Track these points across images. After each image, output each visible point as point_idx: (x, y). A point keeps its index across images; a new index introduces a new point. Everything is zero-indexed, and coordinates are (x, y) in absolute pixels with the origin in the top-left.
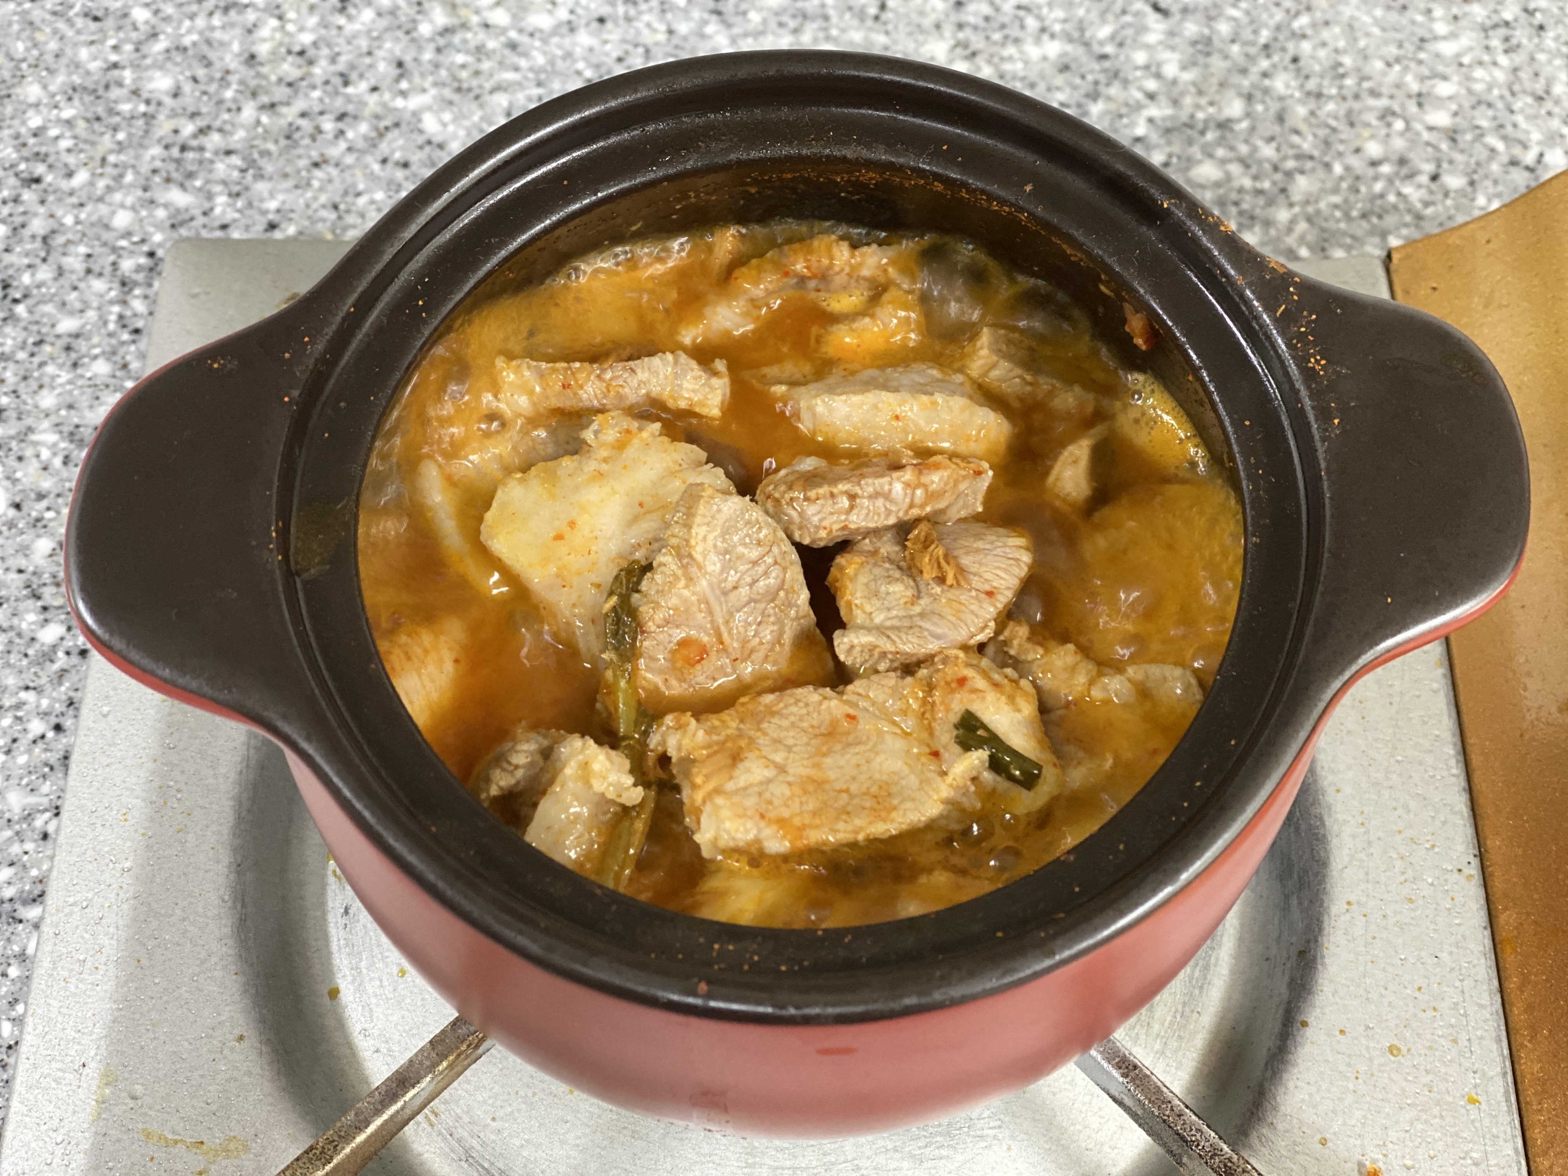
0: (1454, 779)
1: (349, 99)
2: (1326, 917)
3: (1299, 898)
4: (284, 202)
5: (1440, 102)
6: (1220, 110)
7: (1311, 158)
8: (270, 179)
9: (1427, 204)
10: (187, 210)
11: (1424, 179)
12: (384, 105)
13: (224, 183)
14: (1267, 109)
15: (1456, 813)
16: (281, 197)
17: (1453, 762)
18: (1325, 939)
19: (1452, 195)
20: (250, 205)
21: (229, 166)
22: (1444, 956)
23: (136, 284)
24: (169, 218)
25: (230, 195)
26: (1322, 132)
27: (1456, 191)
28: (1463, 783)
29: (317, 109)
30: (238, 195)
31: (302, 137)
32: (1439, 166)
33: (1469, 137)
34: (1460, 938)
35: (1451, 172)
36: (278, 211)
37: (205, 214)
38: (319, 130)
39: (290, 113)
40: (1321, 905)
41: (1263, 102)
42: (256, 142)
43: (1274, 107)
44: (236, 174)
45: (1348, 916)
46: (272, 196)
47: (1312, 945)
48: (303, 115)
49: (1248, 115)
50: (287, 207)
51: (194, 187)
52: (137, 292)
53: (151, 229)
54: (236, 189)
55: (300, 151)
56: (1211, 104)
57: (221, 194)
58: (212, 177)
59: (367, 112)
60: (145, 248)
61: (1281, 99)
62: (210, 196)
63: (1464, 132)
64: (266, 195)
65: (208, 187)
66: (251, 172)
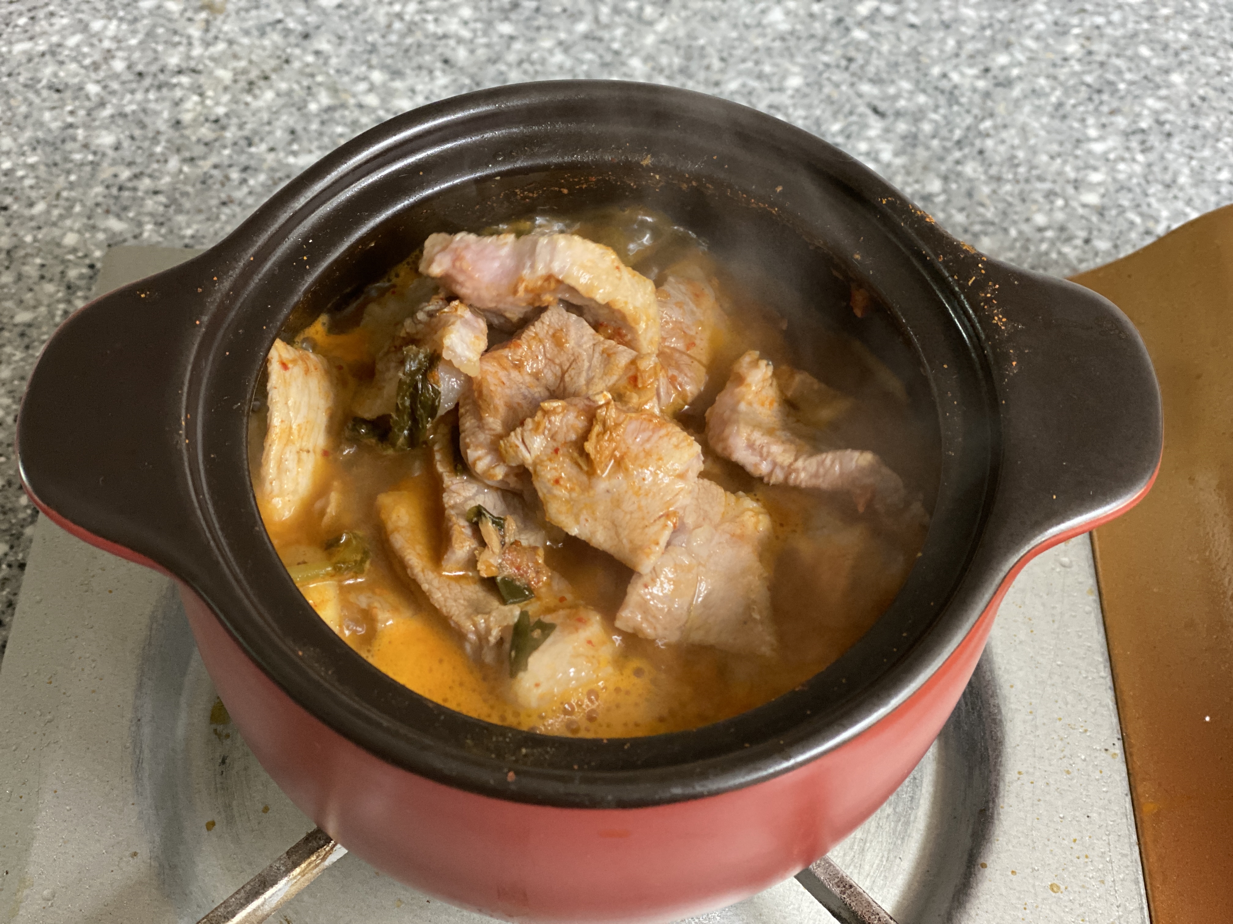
0: (1102, 681)
1: (251, 156)
2: (1002, 784)
3: (980, 769)
4: (197, 231)
5: (1092, 187)
6: (924, 187)
7: (992, 224)
8: (188, 212)
9: (1081, 261)
10: (121, 233)
11: (1079, 242)
12: (279, 162)
13: (151, 214)
14: (959, 187)
15: (1103, 706)
16: (195, 227)
17: (1101, 667)
18: (1001, 800)
19: (1101, 254)
20: (171, 231)
21: (156, 203)
22: (1094, 815)
23: (79, 288)
24: (107, 239)
25: (156, 224)
26: (1001, 206)
27: (1104, 252)
28: (1110, 683)
29: (226, 162)
30: (162, 224)
31: (214, 183)
32: (1090, 232)
33: (1114, 212)
34: (1106, 802)
35: (1100, 238)
36: (193, 237)
37: (135, 237)
38: (227, 178)
39: (205, 165)
40: (998, 775)
41: (956, 182)
42: (179, 186)
43: (965, 186)
44: (161, 209)
45: (1019, 783)
46: (189, 225)
47: (991, 805)
48: (215, 167)
49: (944, 191)
50: (201, 233)
51: (128, 217)
52: (80, 294)
53: (93, 247)
54: (161, 220)
55: (213, 193)
56: (917, 181)
57: (148, 223)
58: (141, 210)
59: (265, 166)
60: (87, 261)
61: (970, 180)
62: (140, 224)
63: (1109, 209)
64: (183, 224)
65: (139, 218)
66: (173, 208)
